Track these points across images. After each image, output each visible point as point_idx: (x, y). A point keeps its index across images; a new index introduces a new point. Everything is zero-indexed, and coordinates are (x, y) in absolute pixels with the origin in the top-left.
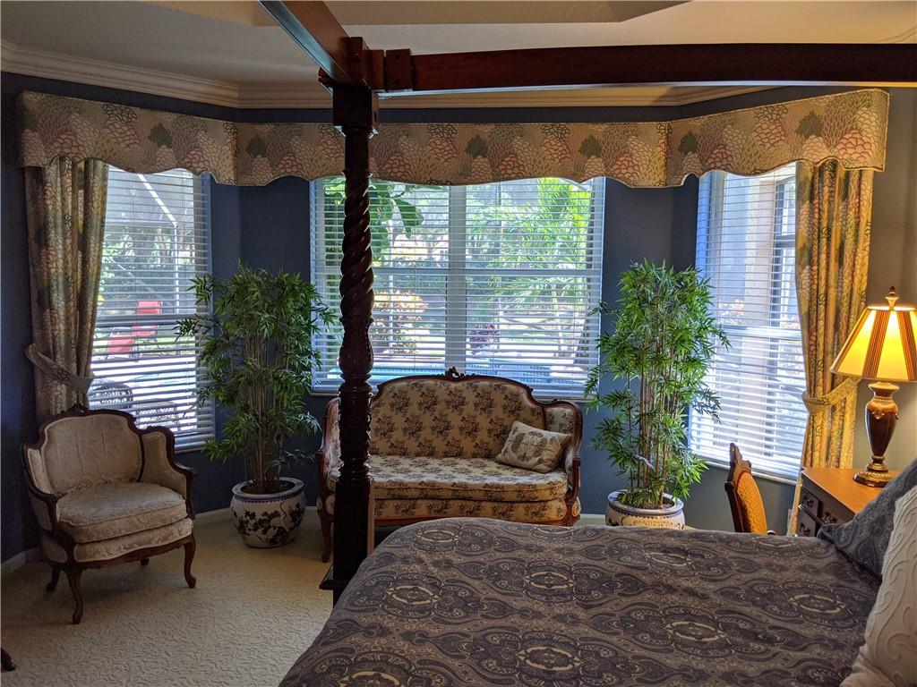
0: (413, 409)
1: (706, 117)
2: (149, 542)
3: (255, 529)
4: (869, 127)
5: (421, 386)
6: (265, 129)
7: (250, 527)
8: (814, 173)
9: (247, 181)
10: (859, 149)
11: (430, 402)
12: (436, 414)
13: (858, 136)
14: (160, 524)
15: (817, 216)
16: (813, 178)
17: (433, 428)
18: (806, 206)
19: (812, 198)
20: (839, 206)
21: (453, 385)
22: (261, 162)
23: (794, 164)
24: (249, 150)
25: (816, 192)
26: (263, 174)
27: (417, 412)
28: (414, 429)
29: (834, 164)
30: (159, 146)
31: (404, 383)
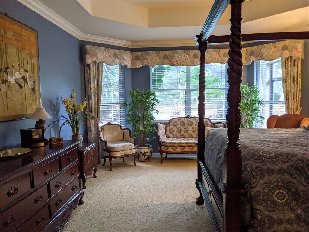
0: (179, 126)
1: (256, 46)
2: (127, 153)
3: (142, 156)
4: (300, 48)
5: (181, 120)
6: (139, 53)
7: (141, 155)
8: (286, 60)
9: (135, 67)
10: (298, 53)
11: (183, 124)
12: (185, 127)
13: (297, 50)
14: (129, 149)
15: (287, 70)
16: (286, 61)
17: (184, 131)
18: (284, 68)
19: (285, 66)
20: (293, 68)
21: (189, 119)
22: (138, 62)
23: (281, 57)
24: (135, 59)
25: (287, 64)
26: (139, 65)
27: (180, 127)
28: (179, 131)
29: (291, 57)
30: (115, 58)
31: (176, 119)
